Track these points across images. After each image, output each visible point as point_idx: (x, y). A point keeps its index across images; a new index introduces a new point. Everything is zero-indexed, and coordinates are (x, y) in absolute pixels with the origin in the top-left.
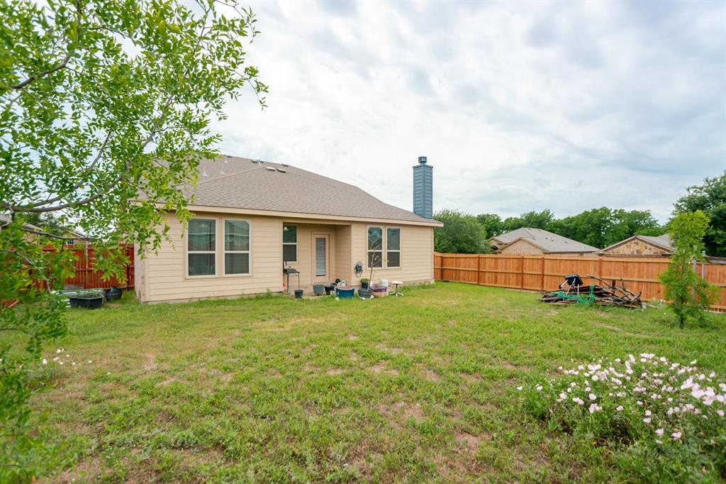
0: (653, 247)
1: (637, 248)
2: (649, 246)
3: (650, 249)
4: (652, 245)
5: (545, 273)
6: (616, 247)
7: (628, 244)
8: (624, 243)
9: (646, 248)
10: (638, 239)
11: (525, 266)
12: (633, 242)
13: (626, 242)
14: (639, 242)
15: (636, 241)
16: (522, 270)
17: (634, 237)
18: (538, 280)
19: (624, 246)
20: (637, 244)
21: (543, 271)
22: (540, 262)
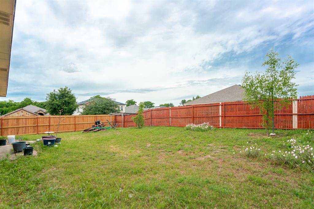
0: (30, 114)
1: (22, 114)
2: (28, 113)
3: (28, 114)
4: (29, 112)
5: (51, 124)
6: (12, 113)
7: (18, 112)
8: (16, 112)
9: (26, 114)
10: (23, 110)
11: (39, 121)
12: (20, 111)
13: (17, 111)
14: (23, 111)
15: (22, 111)
16: (37, 124)
17: (21, 109)
18: (46, 128)
19: (16, 113)
20: (22, 112)
21: (50, 123)
22: (48, 119)
